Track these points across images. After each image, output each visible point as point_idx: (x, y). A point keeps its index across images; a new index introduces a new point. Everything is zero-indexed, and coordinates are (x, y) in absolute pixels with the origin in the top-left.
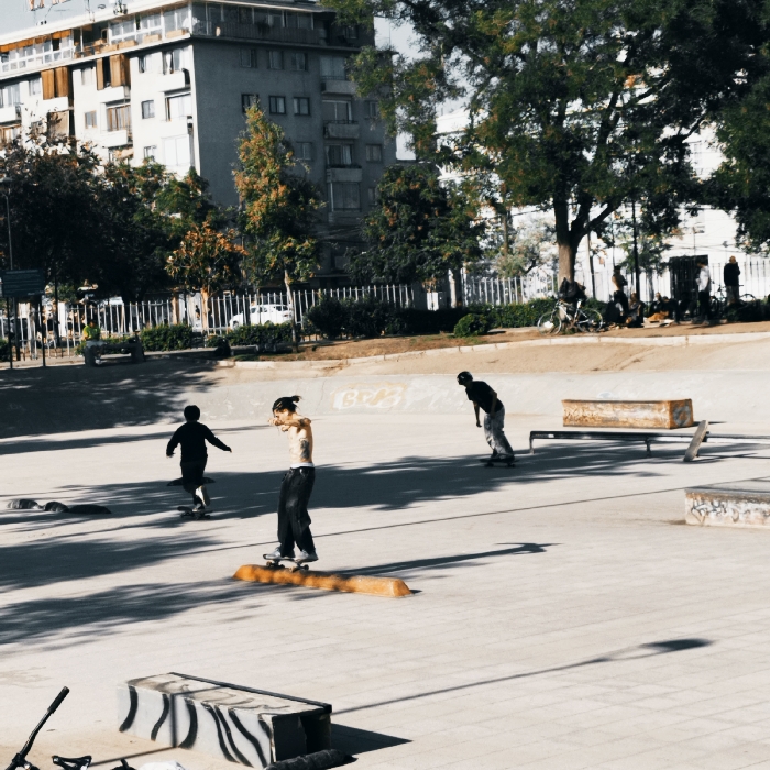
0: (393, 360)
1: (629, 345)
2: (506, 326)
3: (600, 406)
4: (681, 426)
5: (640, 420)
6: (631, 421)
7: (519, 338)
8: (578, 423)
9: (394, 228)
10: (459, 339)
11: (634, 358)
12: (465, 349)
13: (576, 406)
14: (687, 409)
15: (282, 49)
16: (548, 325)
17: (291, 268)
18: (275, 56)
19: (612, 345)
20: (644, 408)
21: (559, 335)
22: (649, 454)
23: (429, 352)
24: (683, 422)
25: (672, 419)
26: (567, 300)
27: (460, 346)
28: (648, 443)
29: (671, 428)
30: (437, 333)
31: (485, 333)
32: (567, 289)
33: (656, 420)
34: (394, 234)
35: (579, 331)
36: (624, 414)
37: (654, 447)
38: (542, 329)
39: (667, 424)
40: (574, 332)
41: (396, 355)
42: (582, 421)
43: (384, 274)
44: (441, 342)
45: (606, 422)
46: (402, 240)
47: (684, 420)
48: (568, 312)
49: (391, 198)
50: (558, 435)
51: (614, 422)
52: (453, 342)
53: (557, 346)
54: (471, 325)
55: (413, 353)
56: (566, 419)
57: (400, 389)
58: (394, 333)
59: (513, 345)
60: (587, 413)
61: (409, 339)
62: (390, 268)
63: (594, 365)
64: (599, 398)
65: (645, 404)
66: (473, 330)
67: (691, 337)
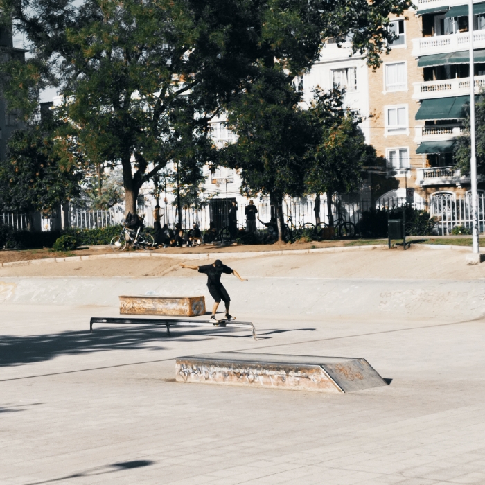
0: (9, 266)
1: (171, 259)
2: (90, 244)
3: (144, 300)
4: (197, 315)
5: (170, 310)
6: (164, 311)
7: (97, 252)
8: (130, 312)
9: (19, 173)
10: (56, 253)
11: (172, 268)
12: (60, 260)
13: (128, 300)
14: (201, 303)
16: (118, 244)
19: (159, 259)
20: (172, 302)
21: (124, 251)
22: (169, 335)
23: (34, 261)
24: (198, 312)
25: (191, 310)
26: (130, 227)
27: (56, 257)
28: (168, 327)
29: (190, 316)
30: (41, 248)
31: (75, 248)
32: (131, 220)
33: (181, 310)
34: (19, 177)
35: (138, 249)
36: (160, 306)
37: (172, 330)
38: (113, 247)
39: (188, 313)
40: (135, 249)
41: (11, 263)
42: (133, 311)
43: (11, 205)
44: (44, 255)
45: (147, 311)
46: (25, 182)
47: (199, 310)
48: (131, 236)
49: (16, 152)
50: (110, 320)
51: (153, 312)
52: (52, 254)
53: (123, 258)
54: (65, 243)
55: (22, 262)
56: (121, 309)
57: (11, 287)
58: (10, 248)
59: (93, 257)
60: (135, 305)
61: (21, 251)
62: (15, 201)
63: (145, 273)
64: (147, 294)
65: (173, 299)
66: (66, 246)
67: (210, 254)
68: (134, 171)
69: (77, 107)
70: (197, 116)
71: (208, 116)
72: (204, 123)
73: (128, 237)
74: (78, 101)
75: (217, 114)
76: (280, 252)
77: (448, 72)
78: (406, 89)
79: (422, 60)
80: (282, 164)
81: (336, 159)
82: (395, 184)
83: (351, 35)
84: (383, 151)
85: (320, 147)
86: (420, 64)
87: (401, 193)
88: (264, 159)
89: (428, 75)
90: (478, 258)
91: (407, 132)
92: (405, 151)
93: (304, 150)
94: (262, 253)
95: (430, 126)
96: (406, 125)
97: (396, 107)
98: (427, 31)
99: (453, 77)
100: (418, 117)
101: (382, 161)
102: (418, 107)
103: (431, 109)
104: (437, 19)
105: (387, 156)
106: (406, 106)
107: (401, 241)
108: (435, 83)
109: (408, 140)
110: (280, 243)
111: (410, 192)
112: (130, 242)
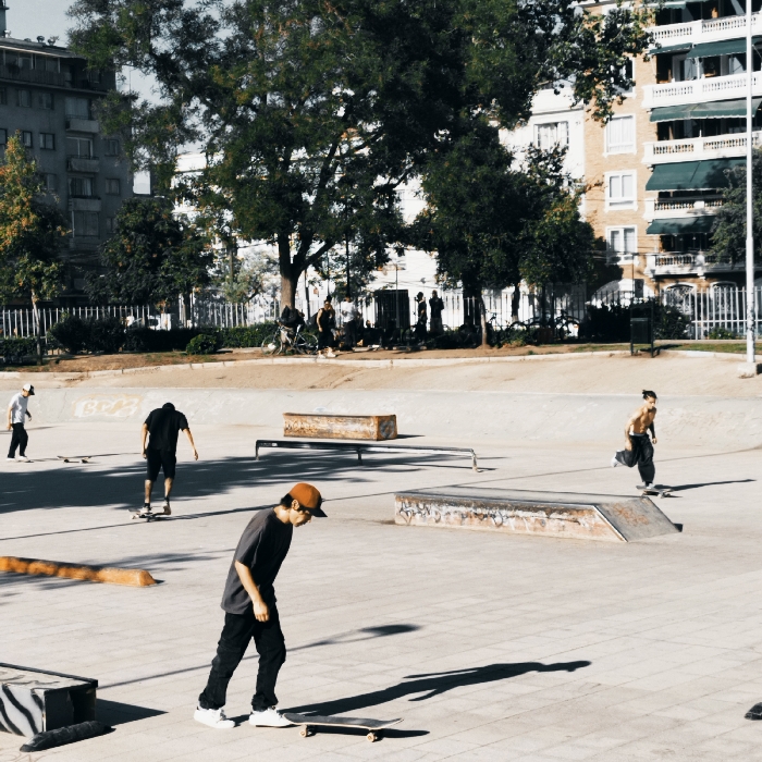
0: (130, 374)
1: (342, 366)
2: (234, 346)
3: (316, 419)
4: (386, 439)
5: (353, 432)
6: (343, 433)
7: (245, 357)
8: (297, 434)
9: (132, 255)
10: (191, 357)
11: (345, 378)
12: (196, 366)
13: (295, 419)
14: (392, 423)
15: (30, 88)
16: (271, 347)
17: (38, 287)
18: (24, 95)
20: (355, 422)
21: (279, 355)
22: (360, 463)
23: (163, 368)
24: (388, 435)
25: (378, 432)
26: (287, 325)
27: (192, 362)
28: (359, 453)
29: (378, 440)
30: (170, 350)
31: (215, 352)
32: (288, 315)
33: (365, 432)
34: (131, 260)
35: (298, 353)
36: (338, 427)
37: (364, 457)
38: (265, 350)
39: (375, 436)
40: (293, 353)
41: (133, 370)
42: (301, 433)
43: (120, 296)
44: (175, 359)
45: (321, 433)
46: (138, 266)
47: (389, 432)
48: (289, 335)
49: (128, 228)
50: (281, 444)
51: (329, 433)
52: (185, 359)
53: (278, 365)
54: (202, 345)
55: (149, 368)
56: (286, 430)
57: (136, 400)
58: (131, 350)
59: (241, 363)
60: (306, 426)
61: (145, 355)
62: (126, 291)
63: (310, 384)
64: (315, 412)
65: (356, 418)
66: (203, 348)
67: (395, 361)
68: (293, 252)
69: (229, 168)
70: (380, 181)
71: (394, 181)
72: (388, 190)
73: (284, 336)
74: (230, 159)
75: (404, 180)
76: (486, 359)
77: (688, 129)
78: (634, 151)
79: (655, 112)
80: (493, 244)
81: (562, 238)
82: (617, 274)
83: (572, 78)
84: (603, 231)
85: (542, 223)
86: (652, 119)
87: (626, 285)
88: (468, 238)
89: (663, 132)
90: (753, 369)
91: (635, 207)
92: (631, 230)
93: (521, 227)
94: (462, 360)
95: (665, 199)
96: (634, 198)
97: (620, 174)
98: (662, 76)
99: (696, 135)
100: (650, 187)
101: (601, 243)
102: (649, 174)
103: (666, 176)
104: (674, 58)
105: (607, 237)
106: (634, 172)
107: (647, 346)
108: (672, 143)
109: (636, 216)
110: (484, 348)
111: (639, 284)
112: (287, 343)
